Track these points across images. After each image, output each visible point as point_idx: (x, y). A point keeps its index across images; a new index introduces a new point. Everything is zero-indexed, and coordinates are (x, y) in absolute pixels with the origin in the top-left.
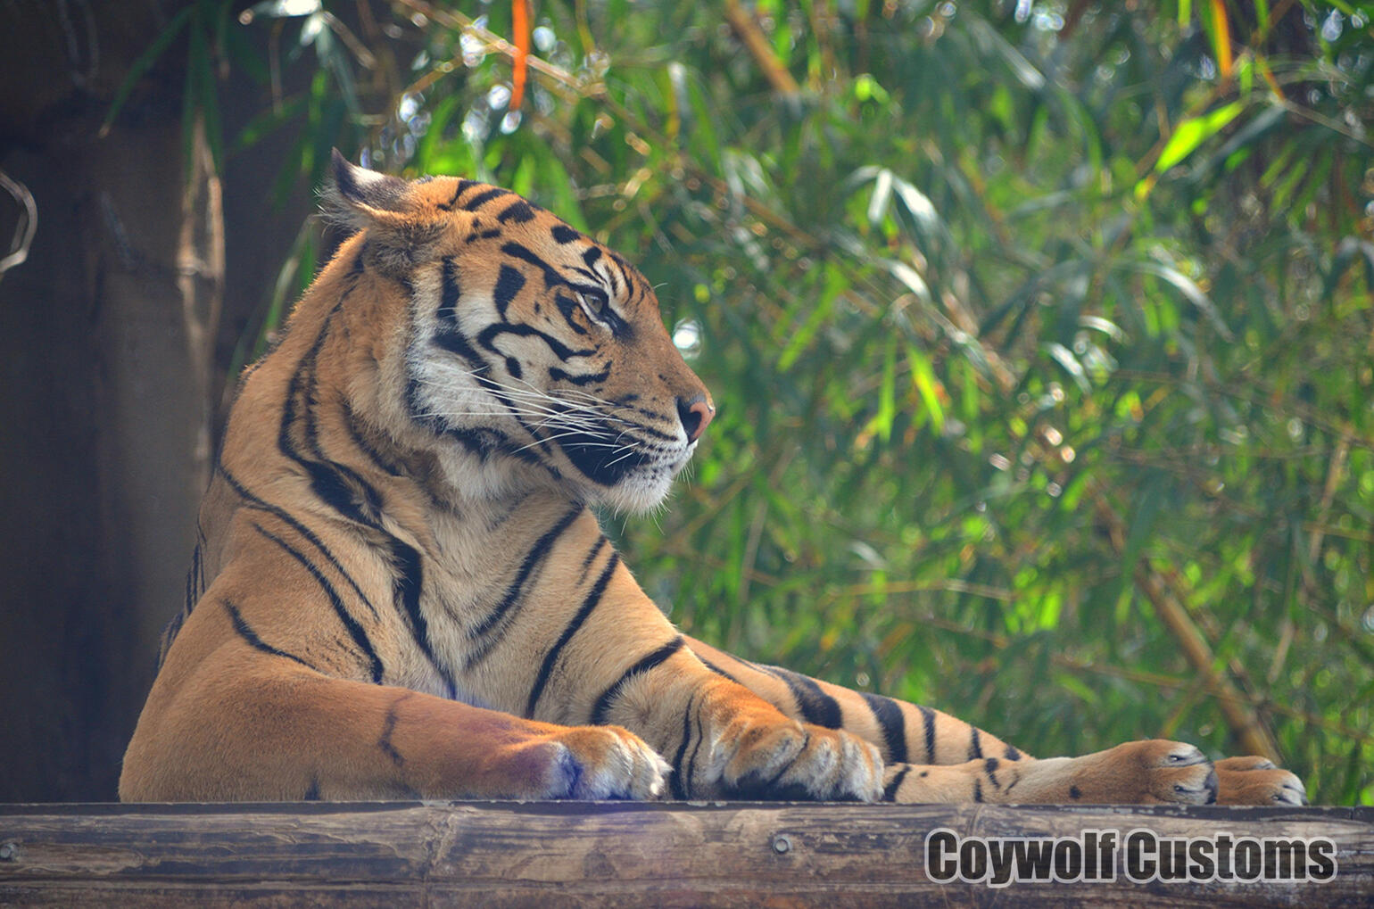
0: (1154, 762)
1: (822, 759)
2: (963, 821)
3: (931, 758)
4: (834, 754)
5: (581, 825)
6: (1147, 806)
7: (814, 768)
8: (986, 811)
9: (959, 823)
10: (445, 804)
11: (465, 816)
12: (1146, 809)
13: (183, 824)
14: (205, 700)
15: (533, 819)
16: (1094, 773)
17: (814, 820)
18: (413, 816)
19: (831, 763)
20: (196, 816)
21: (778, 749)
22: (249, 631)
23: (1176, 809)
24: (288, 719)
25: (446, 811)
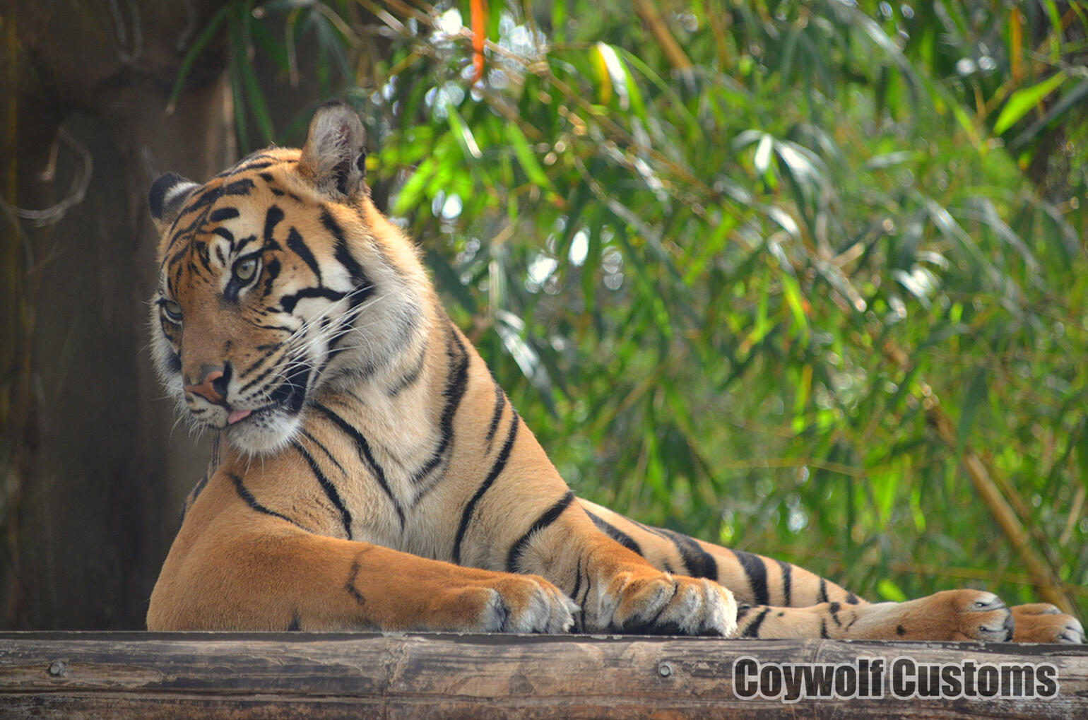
0: (963, 607)
1: (690, 602)
2: (808, 653)
3: (788, 602)
4: (699, 598)
5: (508, 652)
6: (954, 642)
7: (684, 609)
8: (827, 645)
9: (805, 655)
10: (400, 635)
11: (416, 644)
12: (953, 645)
13: (195, 649)
14: (214, 550)
15: (469, 648)
16: (916, 615)
17: (690, 651)
18: (376, 644)
19: (697, 605)
20: (205, 642)
21: (654, 597)
22: (248, 495)
23: (976, 645)
24: (276, 565)
25: (401, 640)
